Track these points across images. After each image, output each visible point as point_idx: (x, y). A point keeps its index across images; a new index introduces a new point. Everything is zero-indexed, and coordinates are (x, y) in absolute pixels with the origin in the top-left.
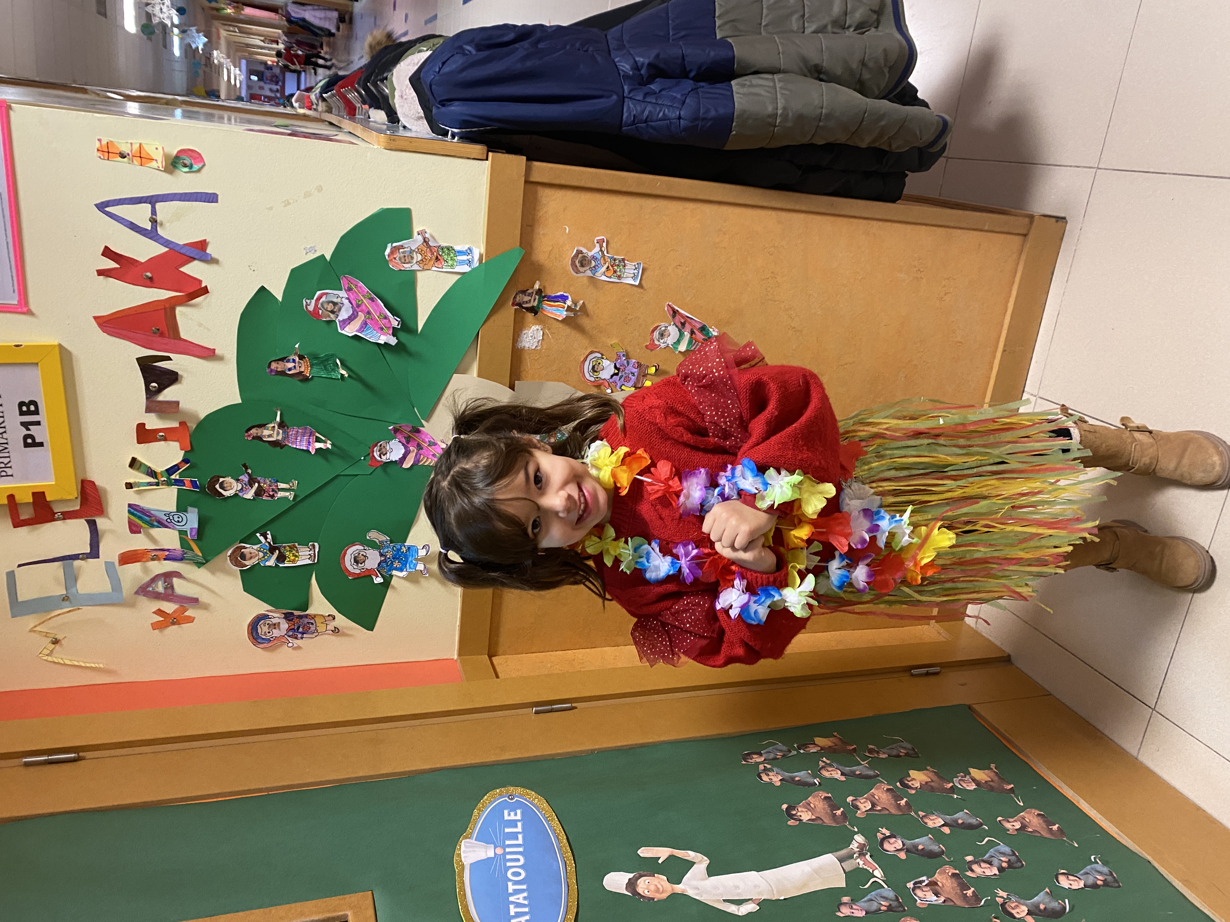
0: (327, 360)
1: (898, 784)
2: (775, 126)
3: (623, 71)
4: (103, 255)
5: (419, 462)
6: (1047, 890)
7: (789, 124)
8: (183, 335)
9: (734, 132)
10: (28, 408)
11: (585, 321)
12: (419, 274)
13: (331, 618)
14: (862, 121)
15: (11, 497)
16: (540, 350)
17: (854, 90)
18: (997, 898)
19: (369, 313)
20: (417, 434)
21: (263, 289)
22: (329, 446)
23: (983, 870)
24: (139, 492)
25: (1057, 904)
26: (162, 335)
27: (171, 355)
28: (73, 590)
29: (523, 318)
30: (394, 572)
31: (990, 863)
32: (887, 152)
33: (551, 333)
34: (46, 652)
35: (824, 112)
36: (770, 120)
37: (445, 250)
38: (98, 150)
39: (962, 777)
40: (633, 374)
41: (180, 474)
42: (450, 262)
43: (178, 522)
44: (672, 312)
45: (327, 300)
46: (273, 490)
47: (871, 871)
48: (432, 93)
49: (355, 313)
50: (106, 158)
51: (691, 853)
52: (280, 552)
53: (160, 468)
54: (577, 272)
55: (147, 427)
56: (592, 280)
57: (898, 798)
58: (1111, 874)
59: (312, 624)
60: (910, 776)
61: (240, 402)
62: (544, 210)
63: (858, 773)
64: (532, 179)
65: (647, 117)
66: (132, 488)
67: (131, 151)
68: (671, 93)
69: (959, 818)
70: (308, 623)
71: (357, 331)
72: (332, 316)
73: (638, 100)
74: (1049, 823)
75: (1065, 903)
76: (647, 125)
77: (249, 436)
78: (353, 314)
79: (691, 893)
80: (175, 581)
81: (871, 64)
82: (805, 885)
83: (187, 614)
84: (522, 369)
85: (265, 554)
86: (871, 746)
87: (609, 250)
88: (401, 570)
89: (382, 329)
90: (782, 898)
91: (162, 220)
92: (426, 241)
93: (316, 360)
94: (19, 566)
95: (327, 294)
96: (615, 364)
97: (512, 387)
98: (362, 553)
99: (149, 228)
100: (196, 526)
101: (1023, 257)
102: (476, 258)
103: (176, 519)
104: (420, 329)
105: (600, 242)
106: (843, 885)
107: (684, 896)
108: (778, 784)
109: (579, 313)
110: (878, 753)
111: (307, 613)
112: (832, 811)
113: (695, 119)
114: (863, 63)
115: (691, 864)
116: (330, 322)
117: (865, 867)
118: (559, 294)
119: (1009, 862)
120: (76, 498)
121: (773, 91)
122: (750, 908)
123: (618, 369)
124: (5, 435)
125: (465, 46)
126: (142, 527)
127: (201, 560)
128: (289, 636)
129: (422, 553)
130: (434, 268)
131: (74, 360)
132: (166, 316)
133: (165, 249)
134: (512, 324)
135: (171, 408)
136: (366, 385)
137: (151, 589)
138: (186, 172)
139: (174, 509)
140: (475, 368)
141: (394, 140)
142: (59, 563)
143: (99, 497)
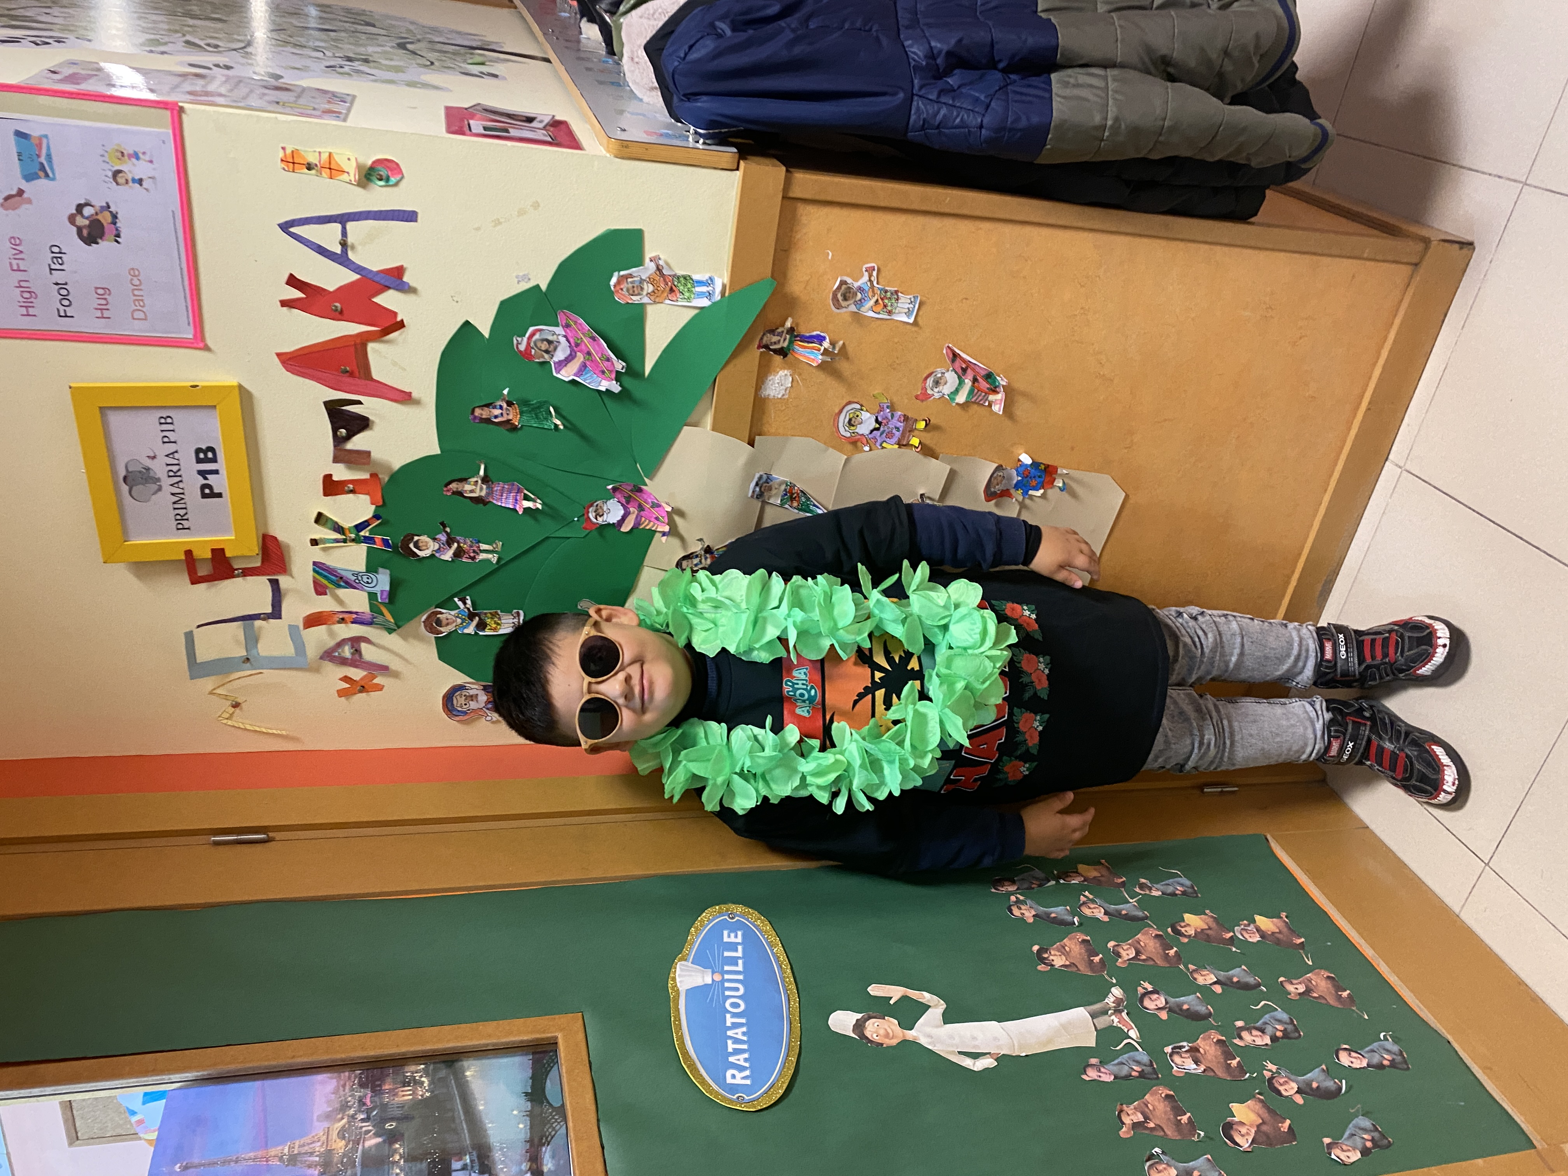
0: (539, 408)
1: (1169, 930)
2: (1102, 140)
3: (914, 60)
4: (287, 283)
5: (640, 525)
8: (375, 375)
9: (1049, 147)
10: (206, 454)
11: (844, 366)
12: (650, 310)
15: (189, 553)
16: (787, 399)
19: (589, 353)
20: (638, 494)
21: (467, 323)
22: (540, 507)
24: (325, 550)
25: (1332, 1083)
26: (351, 374)
27: (363, 399)
28: (254, 652)
29: (770, 361)
31: (1262, 1031)
33: (803, 380)
34: (226, 715)
37: (682, 279)
38: (282, 160)
39: (1245, 925)
40: (898, 429)
42: (687, 295)
43: (368, 583)
44: (951, 356)
46: (474, 551)
47: (1126, 1030)
50: (291, 170)
51: (926, 995)
53: (348, 523)
54: (838, 306)
55: (334, 479)
56: (857, 317)
58: (1401, 1054)
60: (1183, 921)
61: (439, 452)
62: (804, 231)
63: (1124, 912)
64: (791, 195)
66: (317, 544)
67: (320, 162)
69: (1234, 976)
71: (575, 375)
72: (546, 356)
73: (931, 100)
74: (1339, 988)
76: (940, 133)
77: (448, 491)
78: (571, 355)
79: (924, 1041)
80: (364, 646)
81: (1236, 54)
82: (1050, 1041)
83: (375, 681)
84: (764, 421)
86: (1143, 881)
89: (603, 372)
90: (1024, 1054)
91: (353, 241)
92: (659, 269)
94: (199, 626)
96: (877, 417)
97: (751, 443)
99: (339, 252)
100: (387, 588)
101: (1410, 293)
102: (718, 289)
103: (366, 580)
104: (647, 373)
105: (870, 270)
106: (1093, 1044)
107: (914, 1045)
108: (1031, 920)
114: (1226, 53)
116: (545, 363)
117: (1120, 1025)
118: (815, 333)
120: (257, 554)
121: (1104, 95)
122: (988, 1063)
124: (181, 485)
125: (718, 23)
126: (327, 587)
127: (394, 627)
130: (667, 302)
131: (255, 402)
132: (356, 352)
133: (356, 277)
134: (756, 369)
135: (361, 458)
136: (583, 437)
137: (337, 654)
138: (381, 186)
139: (362, 567)
140: (709, 420)
141: (627, 147)
142: (240, 623)
143: (282, 553)
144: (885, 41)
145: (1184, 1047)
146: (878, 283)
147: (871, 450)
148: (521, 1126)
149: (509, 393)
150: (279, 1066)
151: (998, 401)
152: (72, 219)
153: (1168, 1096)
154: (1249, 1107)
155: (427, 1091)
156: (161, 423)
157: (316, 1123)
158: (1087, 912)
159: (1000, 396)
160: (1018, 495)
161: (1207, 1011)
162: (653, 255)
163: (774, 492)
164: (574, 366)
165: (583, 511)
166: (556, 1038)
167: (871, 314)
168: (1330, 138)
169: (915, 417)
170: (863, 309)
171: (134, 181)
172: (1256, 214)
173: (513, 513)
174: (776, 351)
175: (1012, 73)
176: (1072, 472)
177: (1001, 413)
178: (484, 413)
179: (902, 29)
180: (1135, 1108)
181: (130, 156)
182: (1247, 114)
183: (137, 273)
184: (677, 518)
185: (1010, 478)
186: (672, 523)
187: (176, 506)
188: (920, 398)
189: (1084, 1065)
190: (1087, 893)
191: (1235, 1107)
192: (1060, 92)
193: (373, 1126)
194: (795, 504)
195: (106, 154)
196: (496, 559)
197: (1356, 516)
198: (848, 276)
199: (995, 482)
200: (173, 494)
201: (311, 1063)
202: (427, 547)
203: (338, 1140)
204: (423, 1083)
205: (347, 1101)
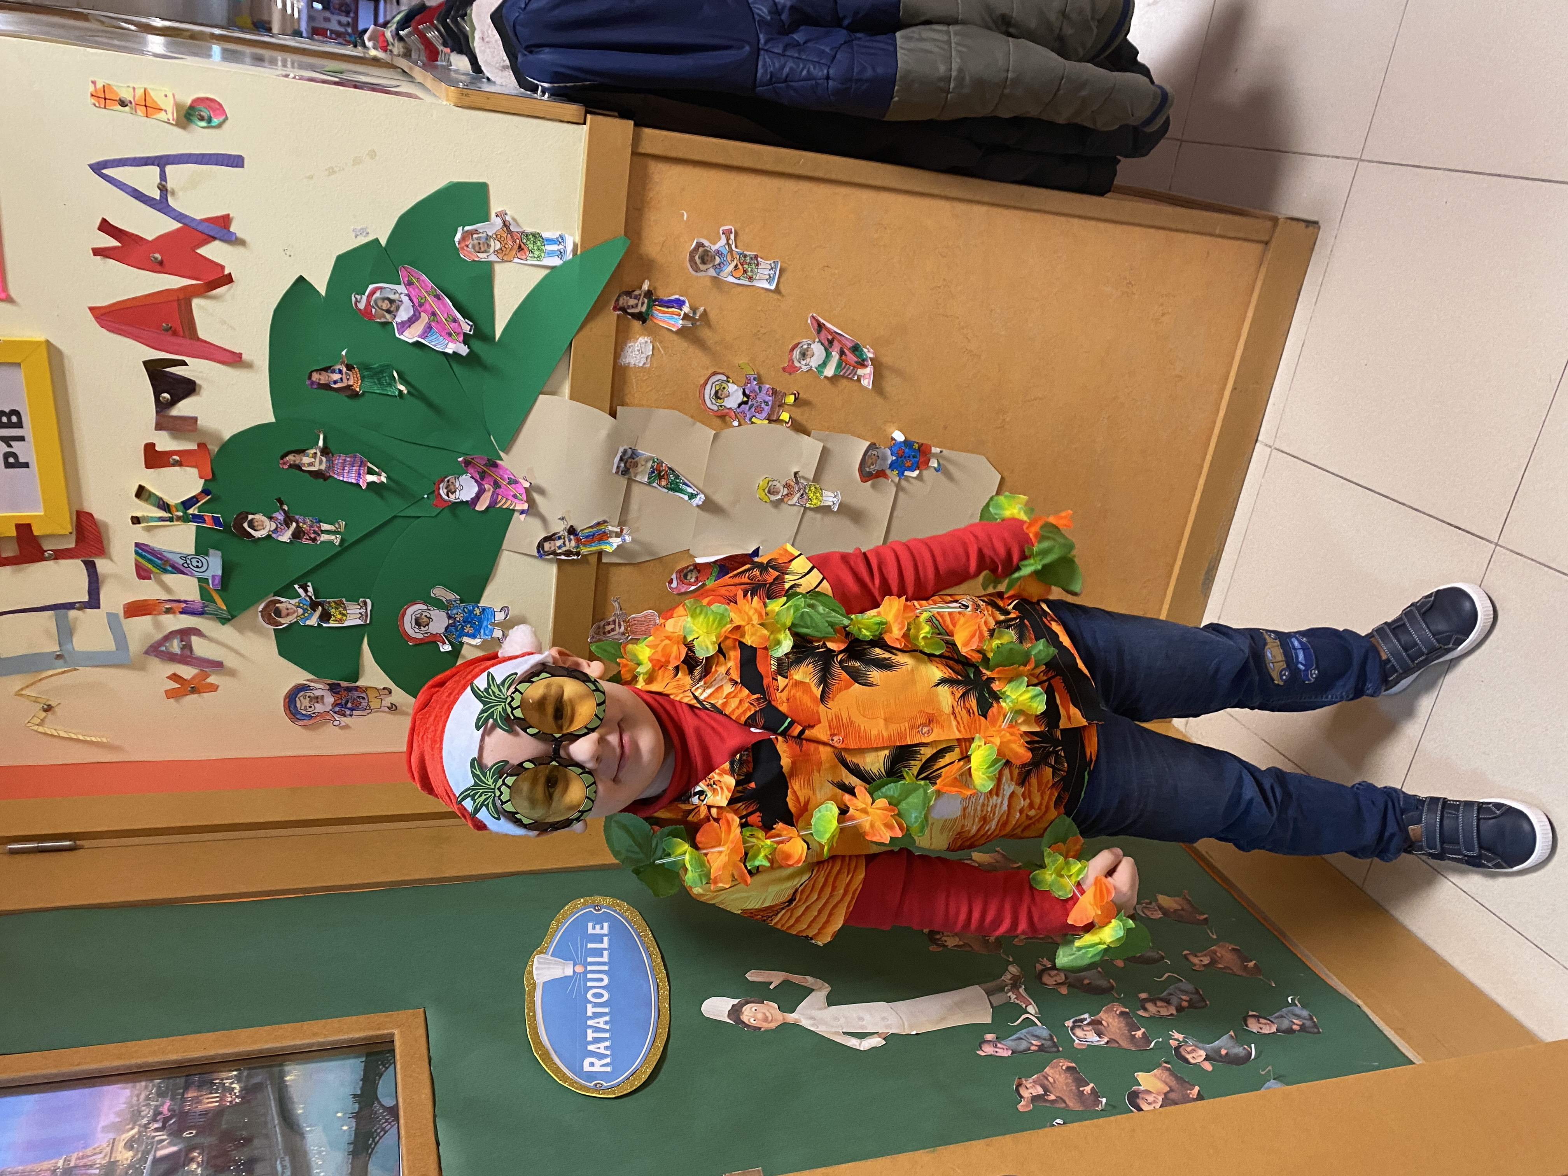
0: (382, 372)
2: (948, 92)
4: (99, 229)
6: (1232, 1033)
7: (966, 91)
8: (202, 334)
9: (896, 99)
10: (9, 419)
11: (705, 333)
12: (498, 268)
13: (386, 692)
14: (1058, 90)
16: (649, 368)
17: (1052, 50)
19: (434, 314)
20: (494, 469)
21: (301, 279)
22: (384, 480)
24: (149, 529)
25: (1241, 1049)
26: (175, 333)
27: (187, 359)
28: (69, 647)
30: (465, 639)
31: (1168, 1002)
32: (1093, 130)
33: (664, 348)
34: (36, 721)
35: (1010, 75)
36: (942, 84)
38: (92, 96)
39: (1147, 904)
40: (767, 403)
41: (199, 507)
42: (537, 253)
43: (197, 567)
44: (816, 326)
46: (315, 532)
48: (516, 35)
49: (417, 314)
50: (103, 106)
51: (810, 979)
52: (323, 608)
53: (174, 500)
54: (697, 270)
55: (157, 448)
56: (716, 281)
59: (363, 698)
61: (274, 420)
62: (657, 190)
64: (642, 150)
65: (787, 77)
66: (139, 523)
67: (134, 98)
70: (359, 697)
71: (420, 336)
72: (388, 316)
75: (1251, 1048)
77: (284, 463)
78: (414, 315)
79: (806, 1023)
80: (194, 639)
83: (209, 680)
84: (626, 392)
85: (305, 611)
87: (738, 244)
88: (474, 637)
90: (914, 1033)
91: (174, 187)
92: (506, 225)
95: (381, 288)
97: (613, 414)
98: (424, 614)
99: (158, 198)
100: (220, 573)
101: (1263, 270)
102: (570, 247)
103: (195, 564)
104: (498, 335)
107: (796, 1026)
109: (698, 323)
111: (358, 684)
118: (673, 297)
119: (1190, 1001)
120: (71, 533)
122: (877, 1042)
123: (748, 397)
126: (151, 572)
127: (226, 615)
128: (335, 713)
129: (500, 617)
130: (516, 260)
131: (66, 362)
132: (179, 310)
133: (177, 225)
134: (614, 334)
135: (187, 426)
136: (430, 405)
137: (164, 649)
138: (203, 127)
139: (192, 551)
140: (566, 389)
141: (467, 95)
142: (51, 613)
143: (99, 533)
145: (1085, 1019)
146: (736, 247)
147: (740, 425)
148: (345, 1128)
151: (866, 374)
154: (1155, 1075)
155: (237, 1097)
157: (100, 1135)
159: (869, 370)
160: (894, 475)
162: (500, 209)
163: (640, 469)
165: (435, 488)
166: (393, 1035)
167: (731, 279)
172: (1110, 189)
173: (358, 490)
176: (946, 452)
177: (870, 387)
178: (322, 378)
188: (788, 369)
191: (1140, 1076)
192: (905, 46)
193: (169, 1135)
194: (664, 483)
196: (339, 540)
197: (1231, 500)
199: (870, 461)
201: (100, 1071)
203: (124, 1151)
204: (233, 1089)
205: (140, 1112)
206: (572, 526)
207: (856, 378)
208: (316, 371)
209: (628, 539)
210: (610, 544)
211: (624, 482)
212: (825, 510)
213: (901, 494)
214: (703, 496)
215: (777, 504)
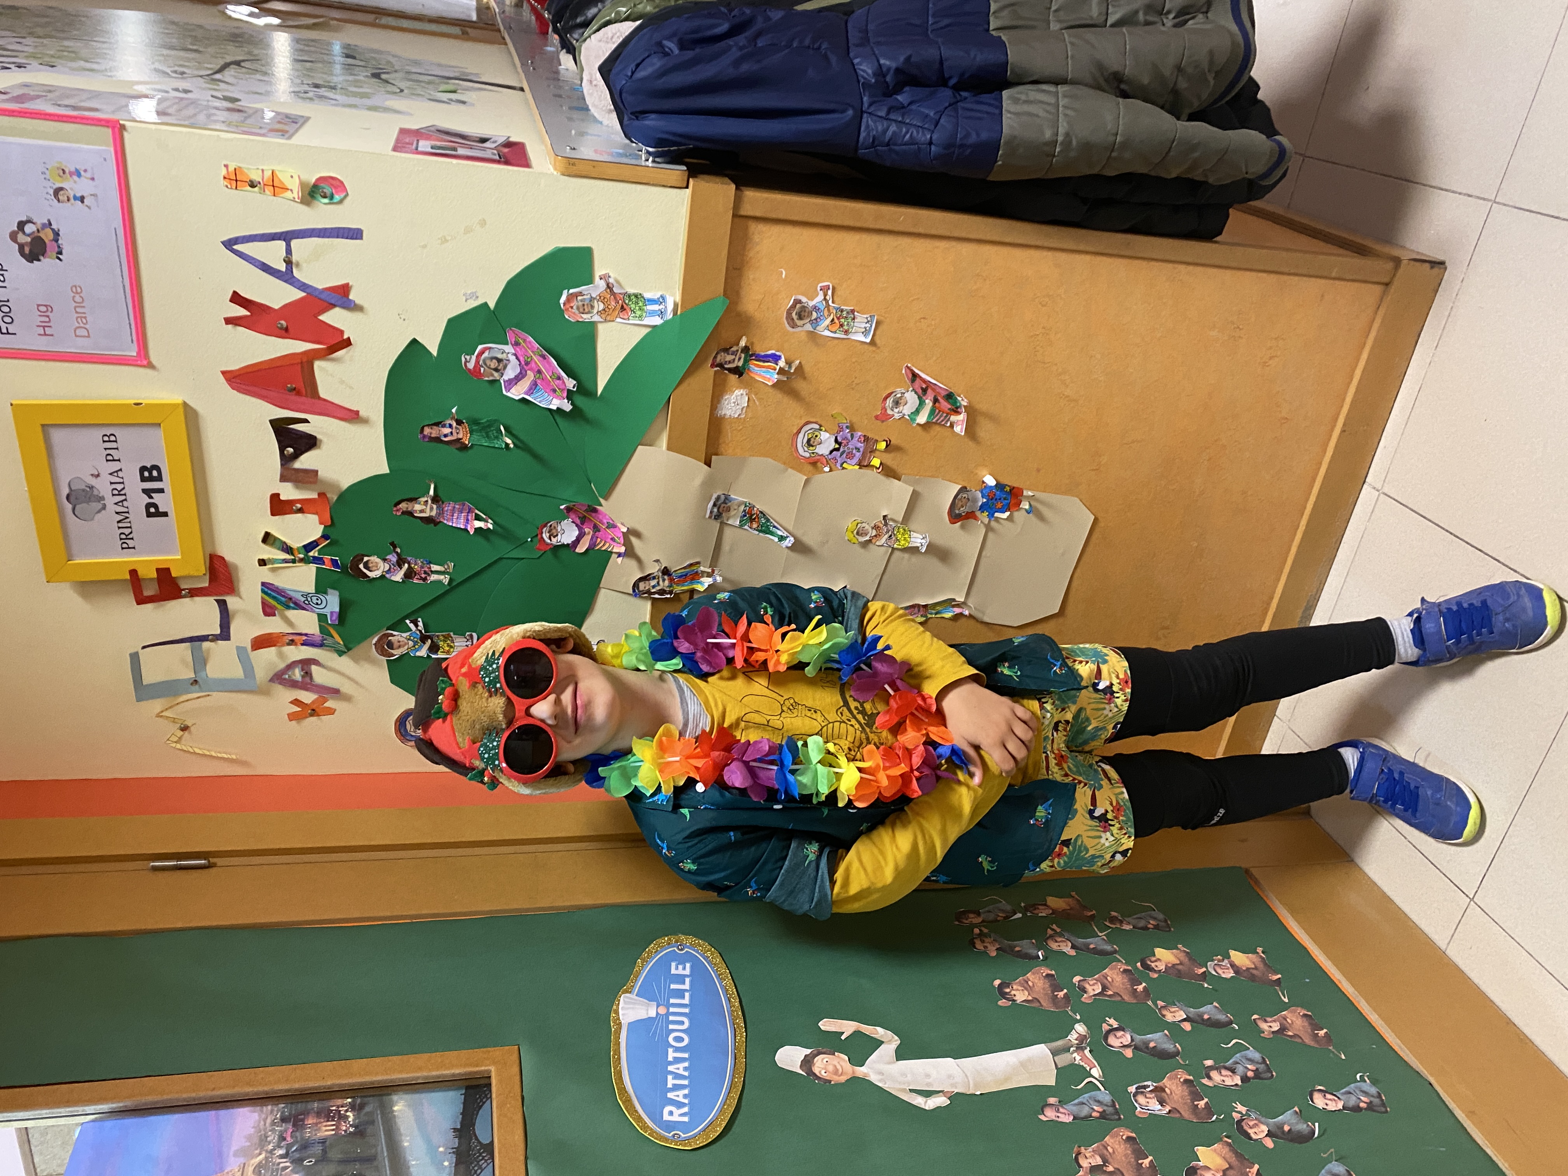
0: (489, 426)
1: (1139, 964)
2: (1054, 156)
3: (863, 77)
4: (231, 301)
7: (1072, 154)
8: (323, 393)
9: (1000, 163)
10: (150, 473)
11: (800, 385)
12: (601, 327)
14: (1169, 150)
15: (133, 573)
16: (744, 419)
18: (1234, 1114)
19: (540, 372)
20: (594, 514)
21: (414, 341)
22: (491, 527)
23: (1222, 1078)
24: (273, 570)
25: (1305, 1126)
26: (298, 392)
27: (309, 417)
28: (203, 674)
31: (1233, 1071)
33: (759, 399)
34: (174, 738)
37: (633, 297)
38: (225, 178)
39: (1219, 961)
40: (858, 449)
42: (638, 313)
43: (317, 604)
44: (910, 376)
45: (491, 355)
46: (425, 572)
47: (1088, 1069)
48: (622, 102)
49: (524, 372)
50: (234, 187)
52: (432, 641)
53: (297, 543)
54: (794, 326)
55: (282, 498)
57: (1135, 982)
58: (1379, 1096)
60: (1154, 955)
61: (388, 472)
62: (757, 249)
63: (1092, 946)
64: (742, 212)
65: (890, 140)
66: (265, 565)
67: (263, 179)
68: (922, 110)
69: (1205, 1013)
71: (526, 393)
72: (496, 374)
73: (881, 117)
76: (890, 150)
77: (397, 510)
78: (521, 373)
79: (874, 1078)
80: (314, 668)
81: (1190, 70)
82: (1007, 1079)
83: (326, 705)
84: (721, 441)
85: (415, 643)
87: (835, 299)
89: (554, 391)
90: (978, 1093)
91: (298, 259)
92: (609, 287)
93: (475, 425)
94: (144, 647)
95: (490, 348)
97: (708, 463)
99: (283, 269)
100: (337, 609)
101: (1381, 314)
102: (670, 307)
103: (315, 601)
104: (599, 393)
106: (1052, 1082)
110: (1121, 922)
112: (1053, 992)
113: (949, 146)
114: (1179, 69)
115: (878, 1043)
118: (770, 352)
120: (204, 574)
122: (940, 1101)
123: (840, 444)
124: (125, 503)
126: (276, 608)
127: (343, 649)
130: (619, 320)
131: (200, 420)
132: (302, 371)
133: (301, 294)
134: (711, 388)
135: (308, 477)
136: (535, 456)
137: (287, 676)
138: (325, 204)
139: (312, 589)
140: (664, 440)
141: (574, 164)
142: (188, 644)
143: (230, 574)
144: (833, 59)
148: (446, 1164)
149: (456, 411)
150: (200, 1098)
151: (960, 422)
152: (13, 236)
153: (1129, 1139)
154: (1215, 1150)
155: (351, 1126)
156: (104, 441)
157: (232, 1159)
158: (1054, 946)
160: (984, 517)
161: (1174, 1049)
162: (603, 272)
163: (732, 513)
164: (525, 384)
166: (490, 1071)
168: (1288, 154)
169: (877, 438)
170: (818, 328)
171: (75, 198)
172: (1220, 233)
174: (730, 370)
175: (965, 90)
176: (1038, 494)
178: (434, 432)
179: (852, 48)
180: (1093, 1151)
181: (71, 174)
182: (1202, 130)
183: (79, 290)
184: (634, 540)
185: (975, 500)
186: (628, 544)
187: (120, 525)
189: (1042, 1104)
190: (1054, 927)
191: (1200, 1150)
193: (291, 1163)
194: (755, 525)
195: (47, 172)
197: (1334, 540)
198: (803, 295)
199: (960, 504)
200: (117, 513)
201: (232, 1096)
202: (377, 567)
204: (348, 1117)
205: (267, 1137)
206: (665, 568)
207: (948, 424)
208: (428, 425)
209: (719, 579)
210: (701, 583)
211: (716, 525)
212: (914, 550)
213: (991, 535)
214: (792, 539)
215: (865, 544)
